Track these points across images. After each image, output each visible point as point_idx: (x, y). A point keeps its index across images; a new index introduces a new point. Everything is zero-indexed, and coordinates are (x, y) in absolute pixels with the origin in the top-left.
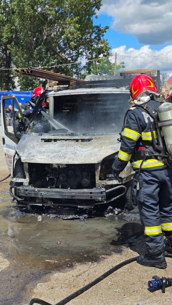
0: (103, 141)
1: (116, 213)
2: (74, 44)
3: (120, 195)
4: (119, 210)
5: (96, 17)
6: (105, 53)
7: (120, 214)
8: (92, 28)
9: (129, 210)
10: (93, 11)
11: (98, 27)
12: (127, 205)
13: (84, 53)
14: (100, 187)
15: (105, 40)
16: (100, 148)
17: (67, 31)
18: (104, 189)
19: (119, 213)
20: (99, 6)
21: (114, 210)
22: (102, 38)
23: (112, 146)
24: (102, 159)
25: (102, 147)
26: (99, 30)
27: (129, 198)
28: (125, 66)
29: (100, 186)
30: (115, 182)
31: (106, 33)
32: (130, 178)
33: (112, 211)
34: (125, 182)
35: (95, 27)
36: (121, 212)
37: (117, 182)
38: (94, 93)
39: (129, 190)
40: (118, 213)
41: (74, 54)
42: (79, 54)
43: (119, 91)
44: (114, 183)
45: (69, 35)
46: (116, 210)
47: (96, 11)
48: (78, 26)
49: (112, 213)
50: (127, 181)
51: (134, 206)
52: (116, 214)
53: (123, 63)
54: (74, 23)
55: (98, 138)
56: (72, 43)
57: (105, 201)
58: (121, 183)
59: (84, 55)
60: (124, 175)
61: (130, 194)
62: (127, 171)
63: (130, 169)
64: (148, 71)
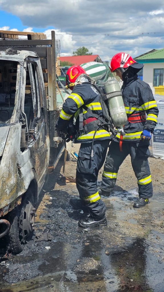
12: (11, 247)
27: (13, 235)
32: (16, 203)
34: (7, 212)
39: (14, 222)
50: (11, 209)
51: (21, 246)
60: (6, 201)
61: (15, 229)
62: (11, 194)
63: (15, 188)
64: (37, 34)
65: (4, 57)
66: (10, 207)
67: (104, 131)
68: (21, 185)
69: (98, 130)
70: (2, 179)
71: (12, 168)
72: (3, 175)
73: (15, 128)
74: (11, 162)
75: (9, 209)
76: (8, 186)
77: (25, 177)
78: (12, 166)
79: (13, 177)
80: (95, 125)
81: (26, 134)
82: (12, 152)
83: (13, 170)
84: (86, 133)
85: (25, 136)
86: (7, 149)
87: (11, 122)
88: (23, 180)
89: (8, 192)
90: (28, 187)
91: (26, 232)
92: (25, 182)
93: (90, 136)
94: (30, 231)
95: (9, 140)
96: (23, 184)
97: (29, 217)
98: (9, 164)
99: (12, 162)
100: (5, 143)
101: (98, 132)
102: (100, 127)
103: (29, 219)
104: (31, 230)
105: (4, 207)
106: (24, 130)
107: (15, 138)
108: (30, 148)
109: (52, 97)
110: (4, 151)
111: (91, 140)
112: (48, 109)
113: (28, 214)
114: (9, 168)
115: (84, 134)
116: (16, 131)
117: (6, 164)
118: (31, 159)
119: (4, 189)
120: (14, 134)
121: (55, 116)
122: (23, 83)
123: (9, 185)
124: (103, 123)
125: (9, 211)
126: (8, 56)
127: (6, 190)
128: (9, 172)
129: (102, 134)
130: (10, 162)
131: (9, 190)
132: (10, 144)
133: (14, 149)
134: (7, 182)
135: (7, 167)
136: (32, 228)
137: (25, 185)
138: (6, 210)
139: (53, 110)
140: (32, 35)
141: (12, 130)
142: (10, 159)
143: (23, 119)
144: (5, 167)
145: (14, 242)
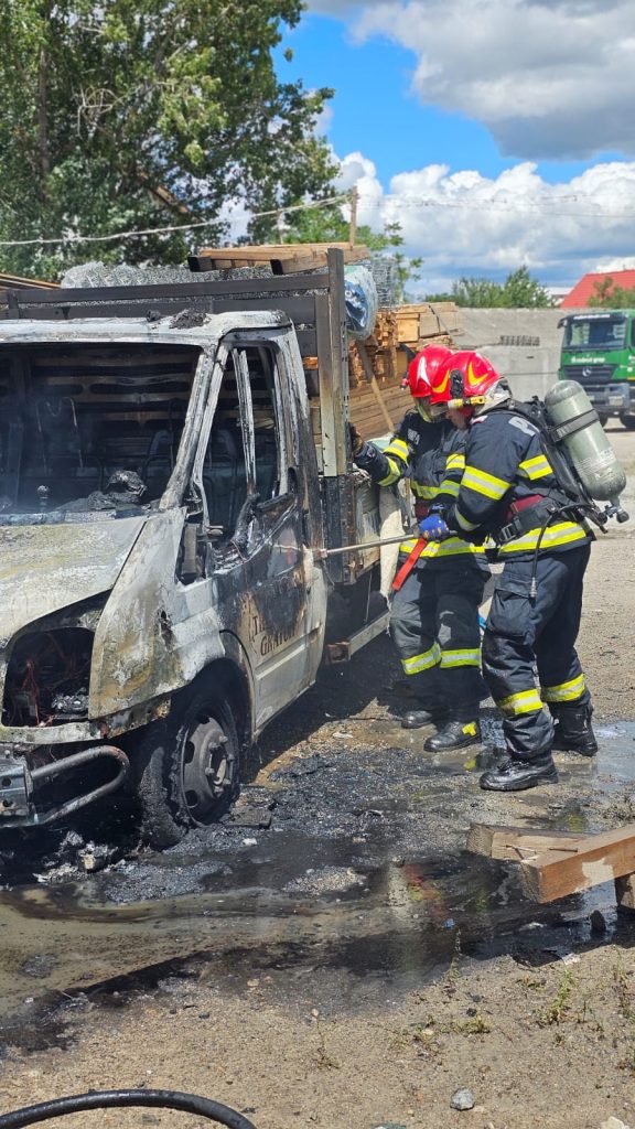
0: (31, 552)
1: (89, 863)
2: (201, 152)
3: (100, 786)
4: (104, 850)
5: (288, 56)
6: (318, 189)
7: (107, 870)
8: (270, 93)
9: (159, 848)
10: (269, 30)
11: (290, 90)
12: (146, 829)
13: (241, 188)
14: (8, 756)
15: (317, 139)
16: (11, 580)
17: (170, 102)
18: (20, 766)
19: (102, 863)
20: (296, 11)
21: (83, 851)
22: (306, 133)
23: (69, 573)
24: (13, 632)
25: (20, 578)
26: (297, 103)
27: (149, 796)
28: (401, 239)
29: (8, 752)
30: (72, 733)
31: (322, 114)
32: (152, 712)
33: (73, 856)
34: (123, 730)
35: (280, 92)
36: (115, 859)
37: (82, 734)
38: (35, 340)
39: (151, 763)
40: (96, 864)
41: (205, 192)
42: (221, 192)
43: (141, 335)
44: (69, 736)
45: (180, 117)
46: (90, 853)
47: (284, 28)
48: (212, 83)
49: (73, 864)
50: (136, 725)
51: (178, 830)
52: (89, 871)
53: (396, 227)
54: (198, 72)
55: (15, 535)
56: (193, 148)
57: (36, 816)
58: (98, 735)
59: (241, 196)
60: (115, 699)
61: (154, 781)
62: (131, 683)
63: (148, 673)
64: (314, 253)
65: (162, 335)
66: (132, 717)
67: (569, 525)
68: (169, 667)
69: (549, 526)
70: (106, 644)
71: (140, 622)
72: (108, 636)
73: (161, 522)
74: (136, 606)
75: (128, 724)
76: (122, 663)
77: (188, 650)
78: (139, 616)
79: (141, 643)
80: (540, 513)
81: (199, 537)
82: (143, 580)
83: (142, 625)
84: (519, 535)
85: (194, 543)
86: (128, 572)
87: (161, 507)
88: (178, 657)
89: (122, 679)
90: (194, 675)
91: (192, 797)
92: (184, 661)
93: (528, 541)
94: (205, 794)
95: (139, 550)
96: (176, 666)
97: (202, 756)
98: (131, 610)
99: (141, 606)
100: (124, 558)
101: (549, 531)
102: (556, 518)
103: (201, 763)
104: (211, 794)
105: (112, 715)
106: (193, 527)
107: (158, 546)
108: (219, 578)
109: (332, 435)
110: (121, 578)
111: (531, 552)
112: (322, 473)
113: (199, 750)
114: (128, 620)
115: (514, 539)
116: (162, 529)
117: (119, 610)
118: (219, 605)
119: (110, 669)
120: (158, 536)
121: (341, 493)
122: (206, 403)
123: (127, 662)
124: (563, 505)
125: (127, 726)
126: (176, 331)
127: (116, 673)
128: (129, 630)
129: (561, 535)
130: (133, 605)
131: (126, 674)
132: (139, 561)
133: (151, 575)
134: (119, 654)
135: (122, 616)
136: (213, 789)
137: (182, 668)
138: (119, 725)
139: (335, 475)
140: (286, 261)
141: (152, 525)
142: (134, 598)
143: (196, 499)
144: (116, 616)
145: (152, 816)
